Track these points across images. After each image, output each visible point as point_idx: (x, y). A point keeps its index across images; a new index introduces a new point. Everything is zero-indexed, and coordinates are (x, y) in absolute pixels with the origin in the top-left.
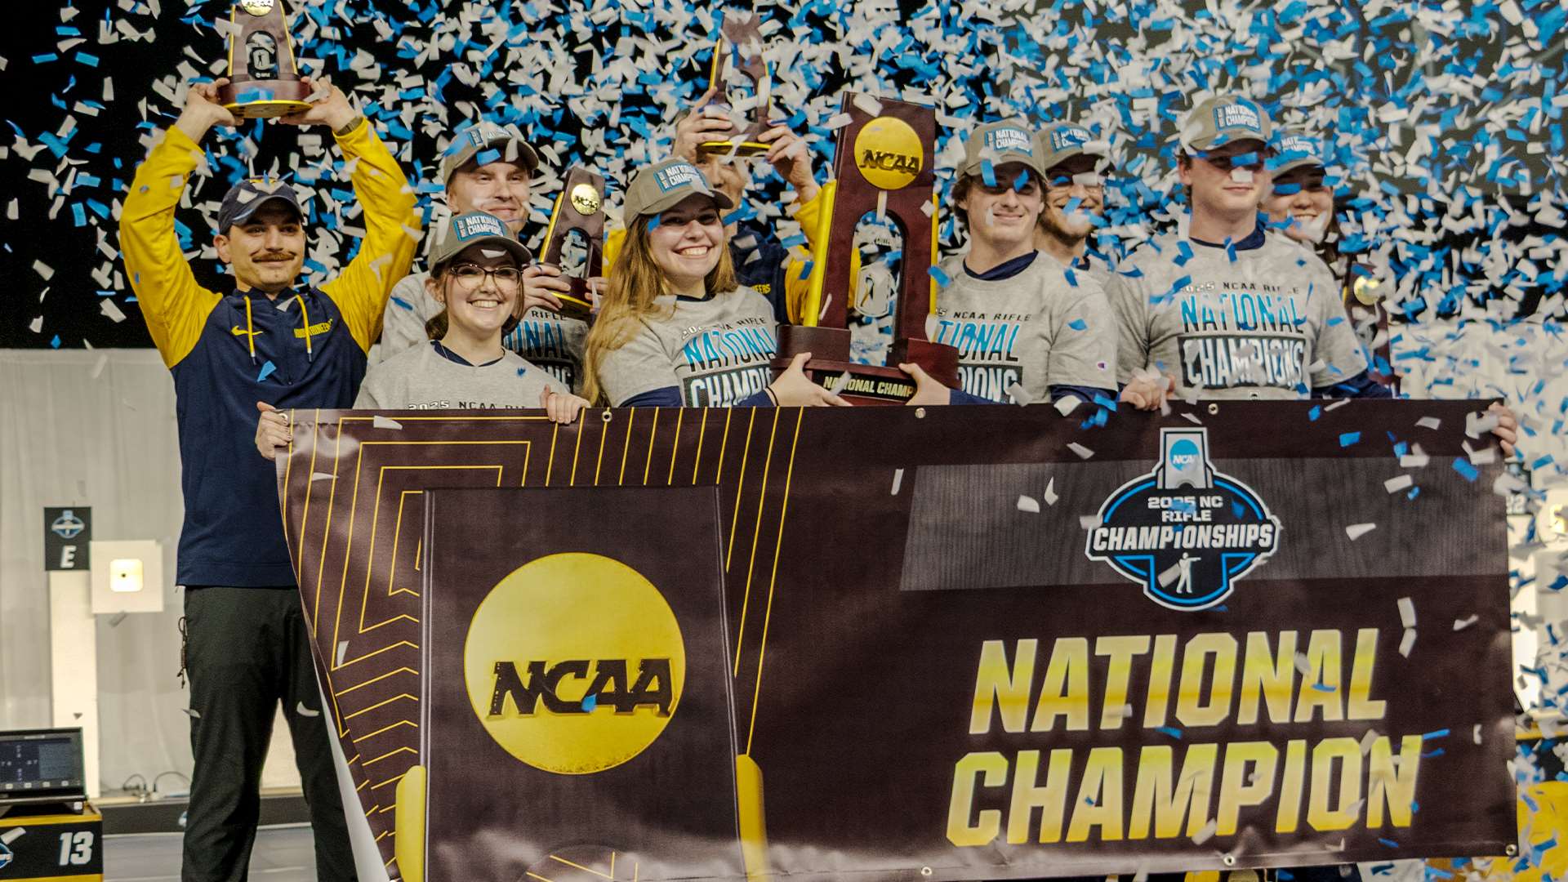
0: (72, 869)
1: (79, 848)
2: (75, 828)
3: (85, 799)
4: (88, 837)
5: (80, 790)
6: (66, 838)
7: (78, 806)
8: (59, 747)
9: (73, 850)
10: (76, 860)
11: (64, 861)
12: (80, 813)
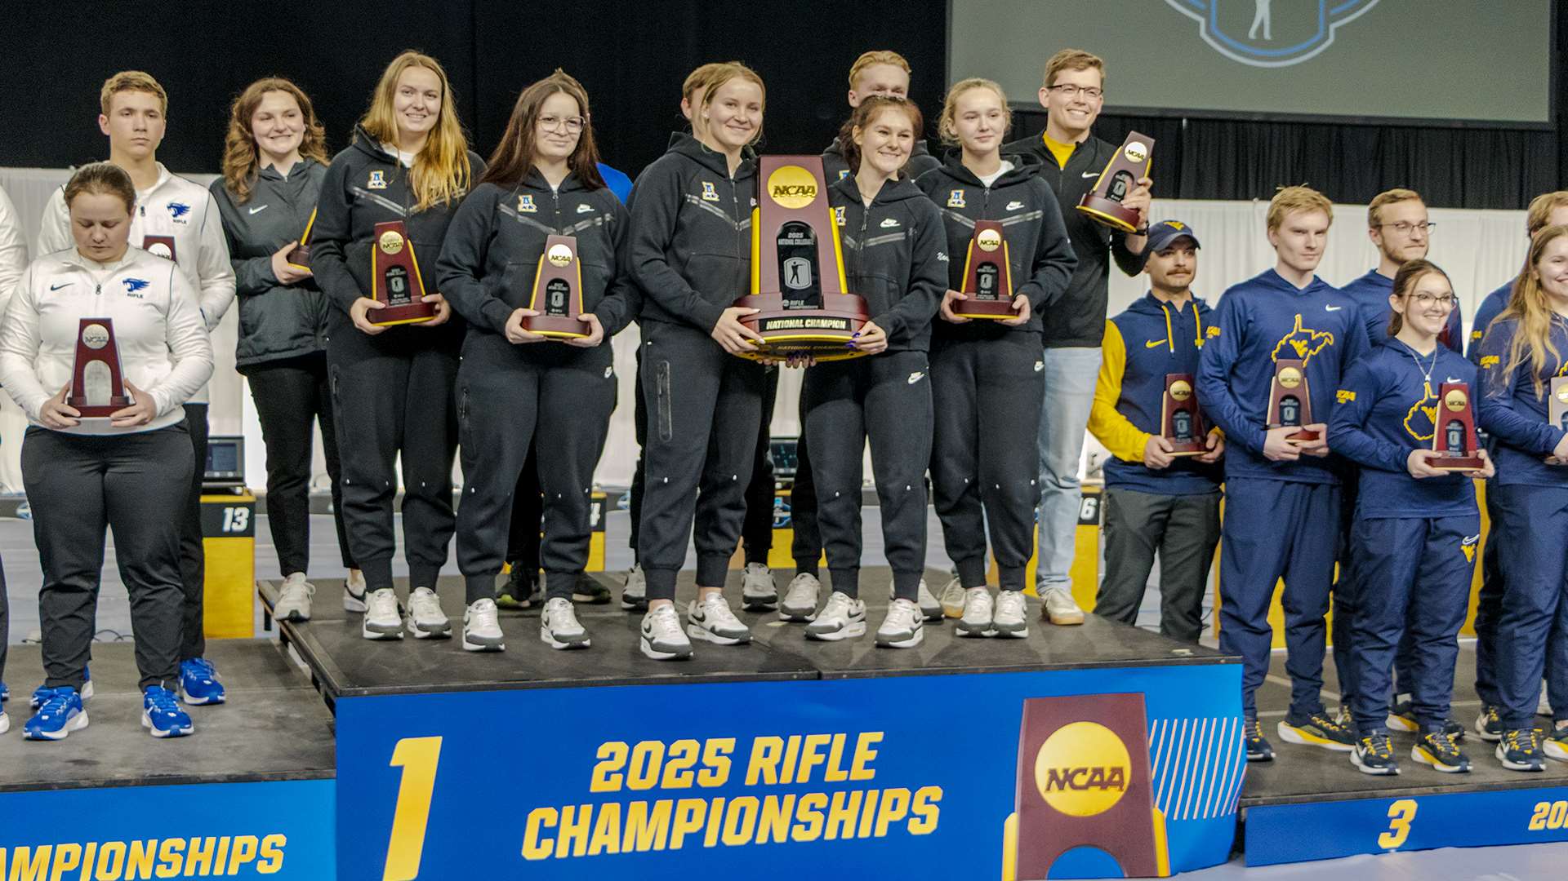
0: (232, 534)
1: (238, 519)
2: (235, 505)
3: (245, 486)
4: (245, 511)
5: (241, 479)
6: (229, 511)
7: (239, 490)
8: (228, 449)
9: (234, 520)
10: (236, 527)
11: (226, 528)
12: (241, 495)
